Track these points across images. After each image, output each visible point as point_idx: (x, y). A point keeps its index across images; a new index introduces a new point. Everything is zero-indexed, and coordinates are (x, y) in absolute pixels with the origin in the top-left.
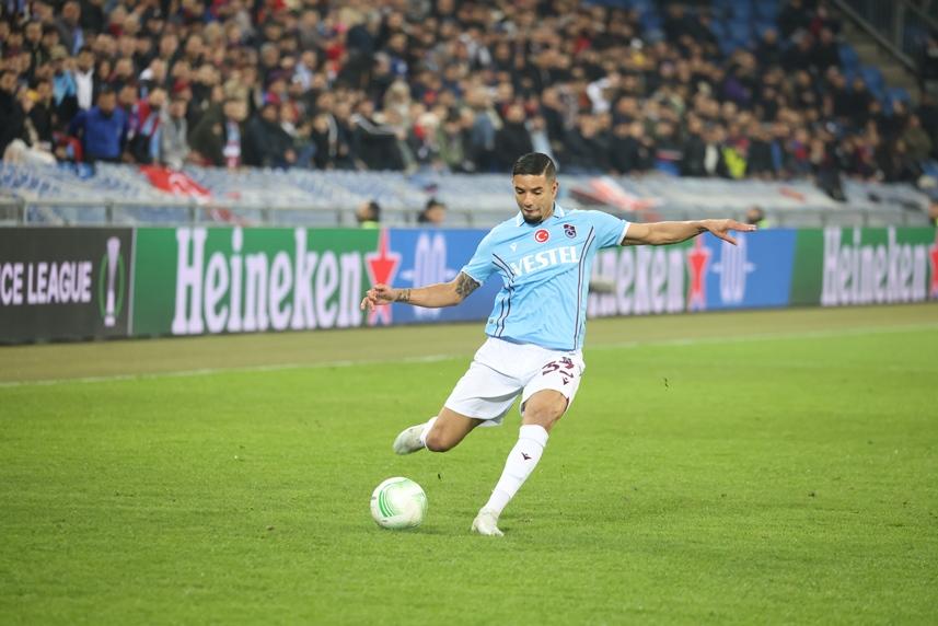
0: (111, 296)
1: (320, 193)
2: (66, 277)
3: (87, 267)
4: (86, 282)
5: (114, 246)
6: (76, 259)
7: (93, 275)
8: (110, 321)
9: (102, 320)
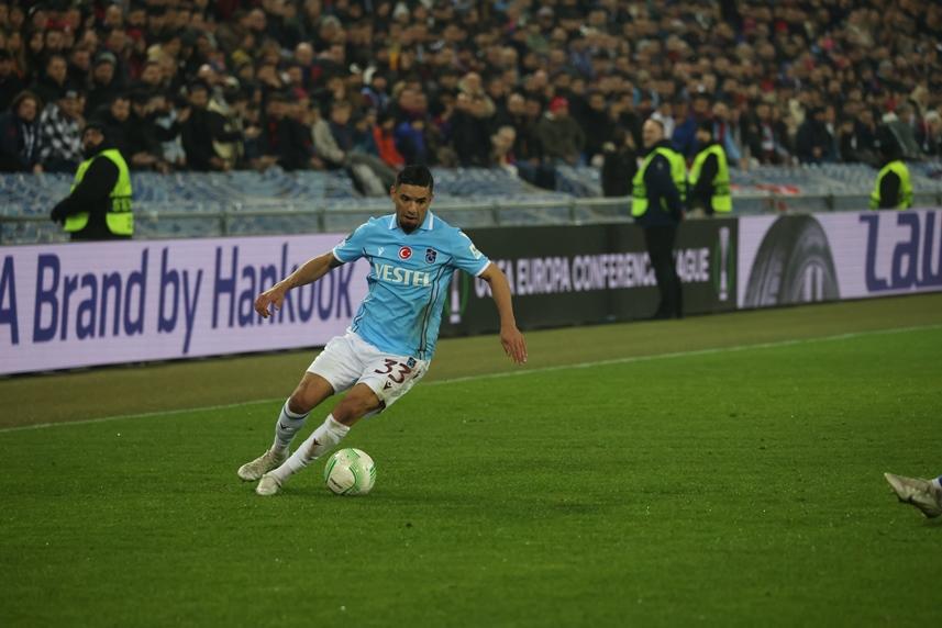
0: (724, 275)
1: (849, 181)
2: (690, 261)
3: (705, 252)
4: (705, 264)
5: (724, 233)
6: (696, 246)
7: (709, 259)
8: (723, 296)
9: (717, 295)
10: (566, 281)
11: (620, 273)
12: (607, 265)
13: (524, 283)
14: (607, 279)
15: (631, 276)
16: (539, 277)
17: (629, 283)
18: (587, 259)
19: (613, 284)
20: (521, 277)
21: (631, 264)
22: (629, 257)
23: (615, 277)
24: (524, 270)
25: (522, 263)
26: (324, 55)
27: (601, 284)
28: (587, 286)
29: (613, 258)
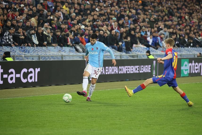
10: (117, 72)
11: (130, 70)
12: (127, 68)
13: (107, 72)
14: (127, 71)
15: (132, 71)
16: (111, 71)
17: (132, 72)
18: (122, 67)
19: (128, 72)
20: (106, 70)
21: (132, 68)
22: (132, 67)
23: (128, 71)
24: (107, 69)
25: (107, 68)
26: (73, 22)
27: (125, 72)
28: (122, 73)
29: (128, 67)
